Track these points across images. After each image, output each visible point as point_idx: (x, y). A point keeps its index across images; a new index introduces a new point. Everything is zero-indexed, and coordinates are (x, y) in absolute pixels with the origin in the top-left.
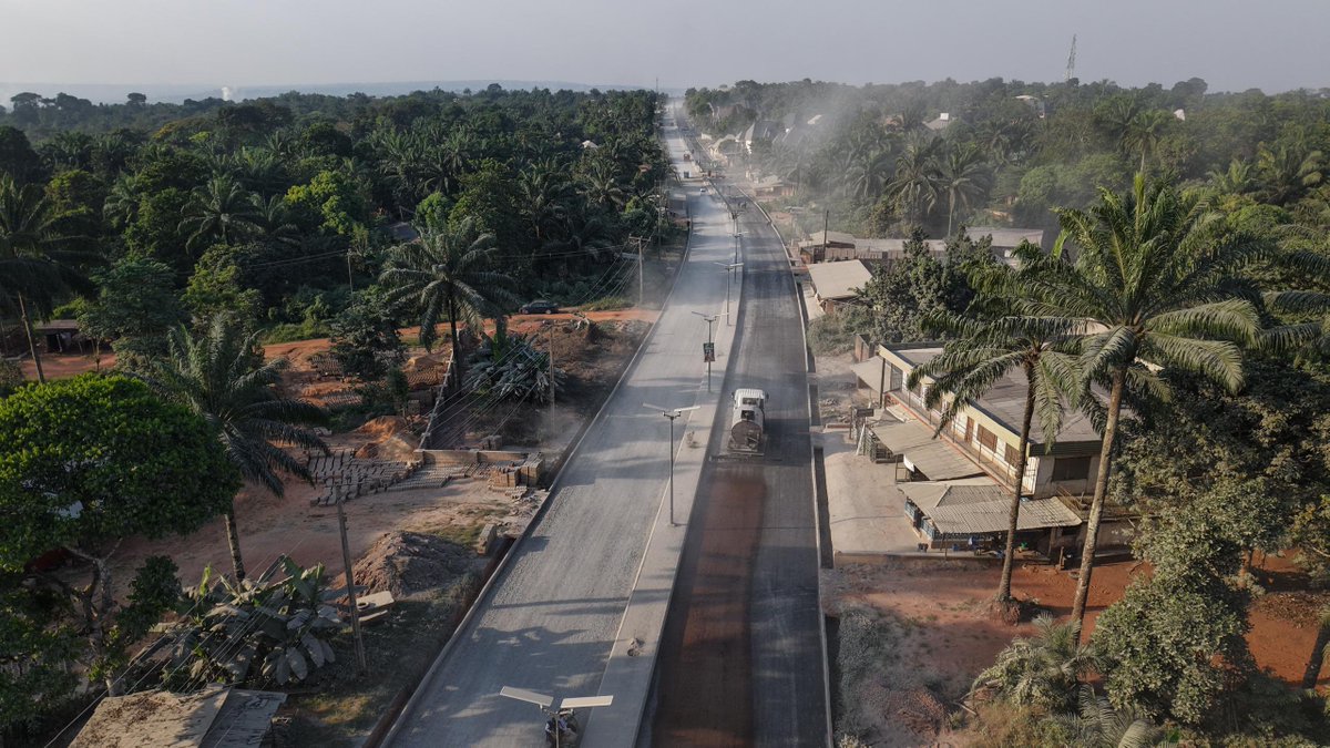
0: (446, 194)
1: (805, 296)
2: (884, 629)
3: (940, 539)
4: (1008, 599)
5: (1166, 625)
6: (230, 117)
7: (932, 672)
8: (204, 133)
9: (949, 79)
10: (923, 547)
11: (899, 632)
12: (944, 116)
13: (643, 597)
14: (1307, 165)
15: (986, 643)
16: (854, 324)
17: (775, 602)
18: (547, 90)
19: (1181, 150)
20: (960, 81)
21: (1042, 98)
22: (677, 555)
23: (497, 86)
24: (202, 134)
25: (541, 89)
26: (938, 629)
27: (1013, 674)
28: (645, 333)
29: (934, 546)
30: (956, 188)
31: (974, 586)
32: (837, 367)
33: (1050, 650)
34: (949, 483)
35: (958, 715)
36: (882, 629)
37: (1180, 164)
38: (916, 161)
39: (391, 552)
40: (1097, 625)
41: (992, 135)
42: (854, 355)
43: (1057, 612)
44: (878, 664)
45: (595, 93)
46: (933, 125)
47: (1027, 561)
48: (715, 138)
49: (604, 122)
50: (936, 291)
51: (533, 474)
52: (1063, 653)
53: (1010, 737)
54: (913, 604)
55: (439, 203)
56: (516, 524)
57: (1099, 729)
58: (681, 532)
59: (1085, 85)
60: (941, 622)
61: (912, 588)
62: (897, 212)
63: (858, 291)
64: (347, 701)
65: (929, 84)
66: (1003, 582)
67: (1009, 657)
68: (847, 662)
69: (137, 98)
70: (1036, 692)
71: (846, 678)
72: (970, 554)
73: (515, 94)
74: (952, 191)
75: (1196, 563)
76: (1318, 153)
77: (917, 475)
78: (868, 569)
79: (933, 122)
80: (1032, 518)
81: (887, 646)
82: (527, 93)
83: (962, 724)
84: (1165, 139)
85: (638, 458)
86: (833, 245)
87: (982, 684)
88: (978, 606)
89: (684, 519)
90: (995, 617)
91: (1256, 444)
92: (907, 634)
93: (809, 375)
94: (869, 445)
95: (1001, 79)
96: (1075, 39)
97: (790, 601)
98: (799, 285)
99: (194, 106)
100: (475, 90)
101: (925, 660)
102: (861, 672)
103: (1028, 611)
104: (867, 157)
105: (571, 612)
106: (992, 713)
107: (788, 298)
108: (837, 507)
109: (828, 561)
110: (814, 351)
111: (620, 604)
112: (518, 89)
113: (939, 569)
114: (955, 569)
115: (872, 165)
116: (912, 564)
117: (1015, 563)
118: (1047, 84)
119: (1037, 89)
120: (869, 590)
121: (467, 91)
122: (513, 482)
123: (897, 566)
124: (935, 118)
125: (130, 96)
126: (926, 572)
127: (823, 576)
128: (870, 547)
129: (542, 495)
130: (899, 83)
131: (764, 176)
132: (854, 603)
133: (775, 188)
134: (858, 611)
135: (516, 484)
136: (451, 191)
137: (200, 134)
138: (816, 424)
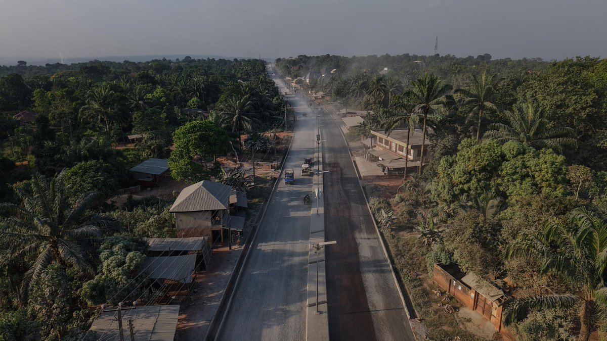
0: (198, 98)
2: (377, 187)
6: (86, 70)
8: (73, 77)
9: (387, 54)
10: (385, 174)
11: (380, 187)
12: (386, 69)
18: (213, 59)
20: (392, 55)
21: (425, 62)
23: (189, 57)
25: (211, 59)
27: (406, 184)
29: (388, 173)
30: (391, 92)
32: (356, 144)
38: (377, 82)
41: (404, 75)
44: (376, 191)
45: (236, 60)
46: (381, 73)
48: (293, 79)
49: (244, 72)
51: (276, 166)
54: (383, 183)
55: (197, 101)
56: (275, 175)
59: (442, 57)
60: (390, 185)
62: (371, 101)
63: (361, 123)
64: (254, 200)
65: (379, 56)
69: (22, 63)
73: (199, 60)
74: (390, 93)
77: (383, 160)
78: (372, 179)
79: (382, 71)
80: (410, 165)
82: (205, 60)
86: (349, 113)
92: (382, 187)
93: (348, 146)
95: (408, 54)
96: (437, 38)
97: (353, 185)
98: (339, 126)
99: (51, 67)
100: (181, 59)
101: (387, 191)
104: (359, 83)
108: (362, 170)
109: (360, 178)
110: (348, 141)
111: (311, 186)
112: (201, 58)
115: (360, 86)
116: (382, 177)
118: (427, 56)
119: (423, 58)
120: (372, 182)
121: (178, 59)
122: (270, 168)
123: (379, 178)
124: (382, 70)
125: (19, 62)
126: (386, 178)
128: (371, 175)
129: (279, 170)
130: (366, 56)
131: (317, 92)
133: (322, 97)
134: (370, 185)
135: (272, 168)
136: (200, 97)
137: (71, 78)
138: (352, 156)
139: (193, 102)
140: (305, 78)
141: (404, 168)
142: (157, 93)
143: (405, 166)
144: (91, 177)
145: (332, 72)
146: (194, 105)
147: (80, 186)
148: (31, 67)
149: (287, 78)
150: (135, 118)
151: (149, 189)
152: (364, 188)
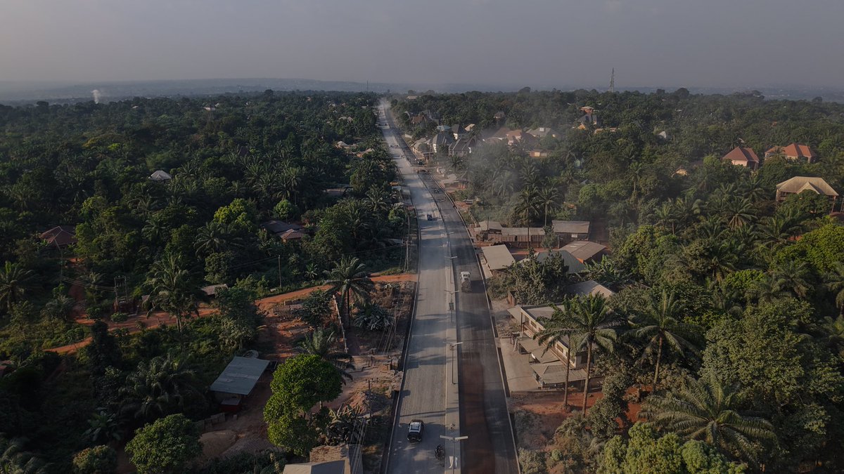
1: (482, 263)
2: (529, 417)
3: (545, 386)
4: (566, 405)
5: (604, 411)
7: (544, 429)
8: (116, 144)
10: (540, 388)
11: (533, 417)
13: (450, 410)
14: (695, 206)
15: (560, 418)
16: (506, 283)
17: (493, 410)
19: (650, 184)
22: (458, 395)
24: (115, 145)
26: (545, 416)
27: (566, 427)
28: (415, 288)
29: (543, 387)
30: (548, 205)
31: (556, 401)
32: (502, 306)
33: (576, 420)
34: (548, 364)
35: (551, 441)
36: (528, 417)
37: (650, 189)
39: (363, 399)
40: (588, 412)
42: (508, 300)
43: (579, 409)
44: (527, 428)
47: (573, 391)
48: (415, 139)
50: (540, 278)
51: (396, 365)
52: (579, 420)
53: (566, 445)
54: (537, 408)
55: (287, 206)
56: (396, 385)
57: (586, 440)
58: (457, 386)
60: (546, 414)
61: (536, 403)
63: (507, 266)
64: (370, 447)
66: (565, 400)
67: (565, 423)
68: (517, 427)
70: (572, 432)
71: (518, 433)
72: (555, 390)
74: (546, 206)
75: (611, 394)
76: (699, 200)
77: (536, 361)
78: (522, 397)
80: (574, 377)
81: (530, 422)
83: (553, 443)
84: (644, 177)
85: (432, 356)
86: (491, 231)
87: (558, 431)
88: (556, 408)
89: (456, 381)
90: (562, 411)
91: (631, 358)
92: (536, 418)
93: (490, 311)
94: (518, 347)
96: (613, 71)
97: (497, 409)
98: (478, 255)
101: (542, 426)
102: (522, 431)
103: (572, 408)
105: (428, 417)
106: (561, 439)
107: (474, 264)
108: (509, 374)
109: (508, 395)
110: (490, 298)
111: (443, 413)
113: (545, 396)
114: (550, 395)
116: (536, 394)
117: (569, 393)
120: (523, 404)
122: (389, 368)
123: (531, 395)
126: (541, 397)
127: (507, 400)
128: (522, 389)
129: (401, 373)
131: (447, 174)
132: (518, 409)
133: (455, 183)
134: (520, 411)
135: (391, 369)
136: (290, 199)
137: (113, 145)
138: (497, 336)
139: (282, 207)
140: (431, 142)
141: (564, 383)
142: (235, 205)
143: (565, 381)
144: (169, 445)
145: (468, 129)
146: (284, 210)
147: (156, 457)
148: (56, 107)
149: (407, 136)
150: (209, 263)
151: (235, 416)
152: (512, 415)
